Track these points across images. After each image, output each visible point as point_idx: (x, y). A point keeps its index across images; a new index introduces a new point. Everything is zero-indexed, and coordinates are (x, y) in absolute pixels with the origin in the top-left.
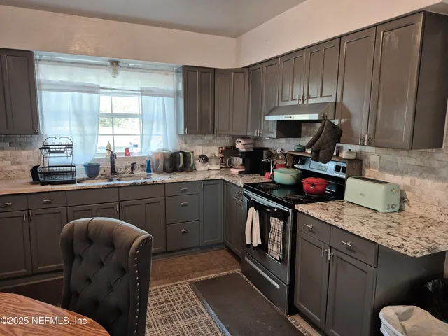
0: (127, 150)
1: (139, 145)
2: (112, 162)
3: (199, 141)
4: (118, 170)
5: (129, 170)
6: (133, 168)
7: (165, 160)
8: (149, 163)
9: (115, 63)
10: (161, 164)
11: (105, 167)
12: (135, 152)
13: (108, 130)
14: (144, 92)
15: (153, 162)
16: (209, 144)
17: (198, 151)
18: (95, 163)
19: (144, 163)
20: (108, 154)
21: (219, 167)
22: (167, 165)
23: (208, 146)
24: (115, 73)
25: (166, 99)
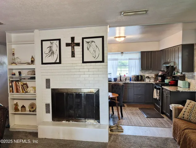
0: (125, 75)
1: (128, 74)
2: (120, 78)
3: (147, 72)
4: (122, 80)
5: (125, 80)
6: (126, 80)
7: (135, 77)
8: (130, 78)
9: (122, 53)
10: (134, 78)
11: (119, 79)
12: (127, 75)
13: (120, 69)
14: (130, 59)
15: (132, 78)
16: (151, 73)
17: (147, 75)
18: (116, 78)
19: (129, 78)
20: (119, 76)
21: (154, 80)
22: (136, 79)
23: (150, 74)
24: (122, 55)
25: (136, 60)
